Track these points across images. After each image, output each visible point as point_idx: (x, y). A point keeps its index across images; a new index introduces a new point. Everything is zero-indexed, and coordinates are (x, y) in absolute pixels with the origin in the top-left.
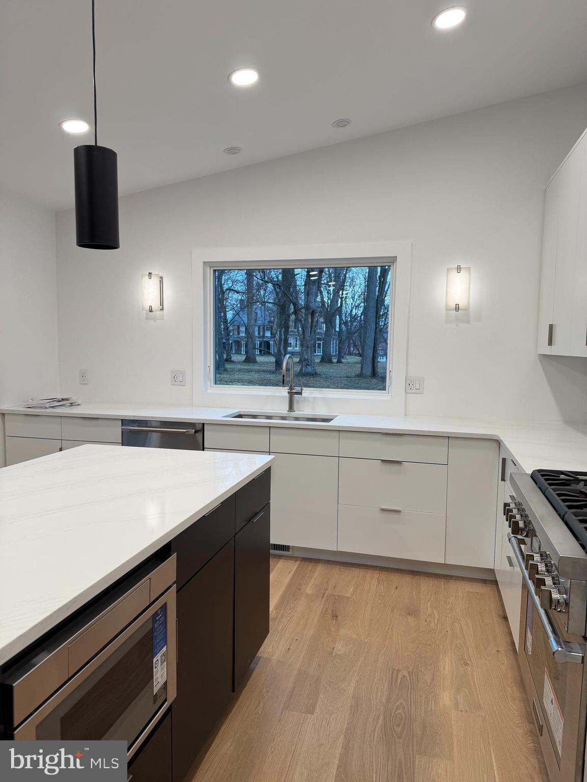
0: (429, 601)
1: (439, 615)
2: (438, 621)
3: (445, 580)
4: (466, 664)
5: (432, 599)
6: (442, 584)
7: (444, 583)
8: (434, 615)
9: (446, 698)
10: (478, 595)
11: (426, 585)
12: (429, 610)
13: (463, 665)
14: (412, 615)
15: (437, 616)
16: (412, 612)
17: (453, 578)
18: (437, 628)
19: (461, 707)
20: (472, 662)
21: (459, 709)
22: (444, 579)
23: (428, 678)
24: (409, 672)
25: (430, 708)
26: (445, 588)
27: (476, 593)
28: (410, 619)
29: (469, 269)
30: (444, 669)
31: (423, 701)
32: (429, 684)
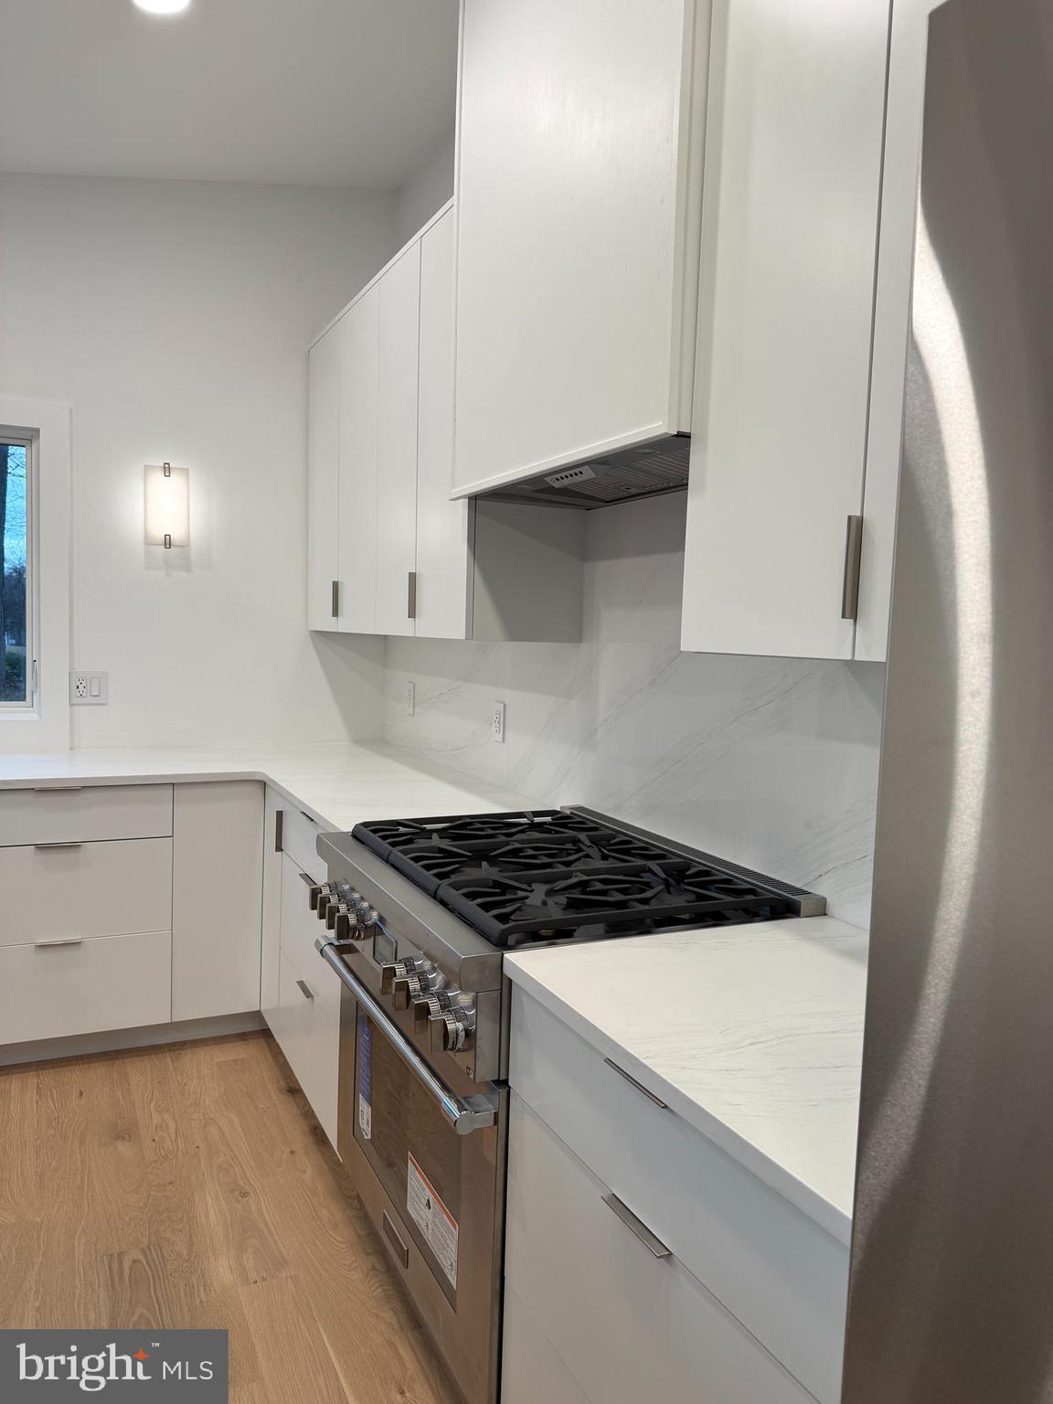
0: (151, 1100)
1: (176, 1123)
2: (176, 1132)
3: (172, 1053)
4: (244, 1194)
5: (157, 1094)
6: (169, 1061)
7: (172, 1061)
8: (167, 1124)
9: (223, 1271)
10: (237, 1065)
11: (139, 1074)
12: (156, 1119)
13: (240, 1198)
14: (124, 1138)
15: (172, 1125)
16: (123, 1131)
17: (188, 1046)
18: (178, 1147)
19: (253, 1275)
20: (253, 1187)
21: (251, 1281)
22: (170, 1051)
23: (181, 1247)
24: (142, 1250)
25: (198, 1301)
26: (175, 1068)
27: (233, 1060)
28: (122, 1147)
29: (185, 472)
30: (207, 1217)
31: (183, 1294)
32: (186, 1258)
